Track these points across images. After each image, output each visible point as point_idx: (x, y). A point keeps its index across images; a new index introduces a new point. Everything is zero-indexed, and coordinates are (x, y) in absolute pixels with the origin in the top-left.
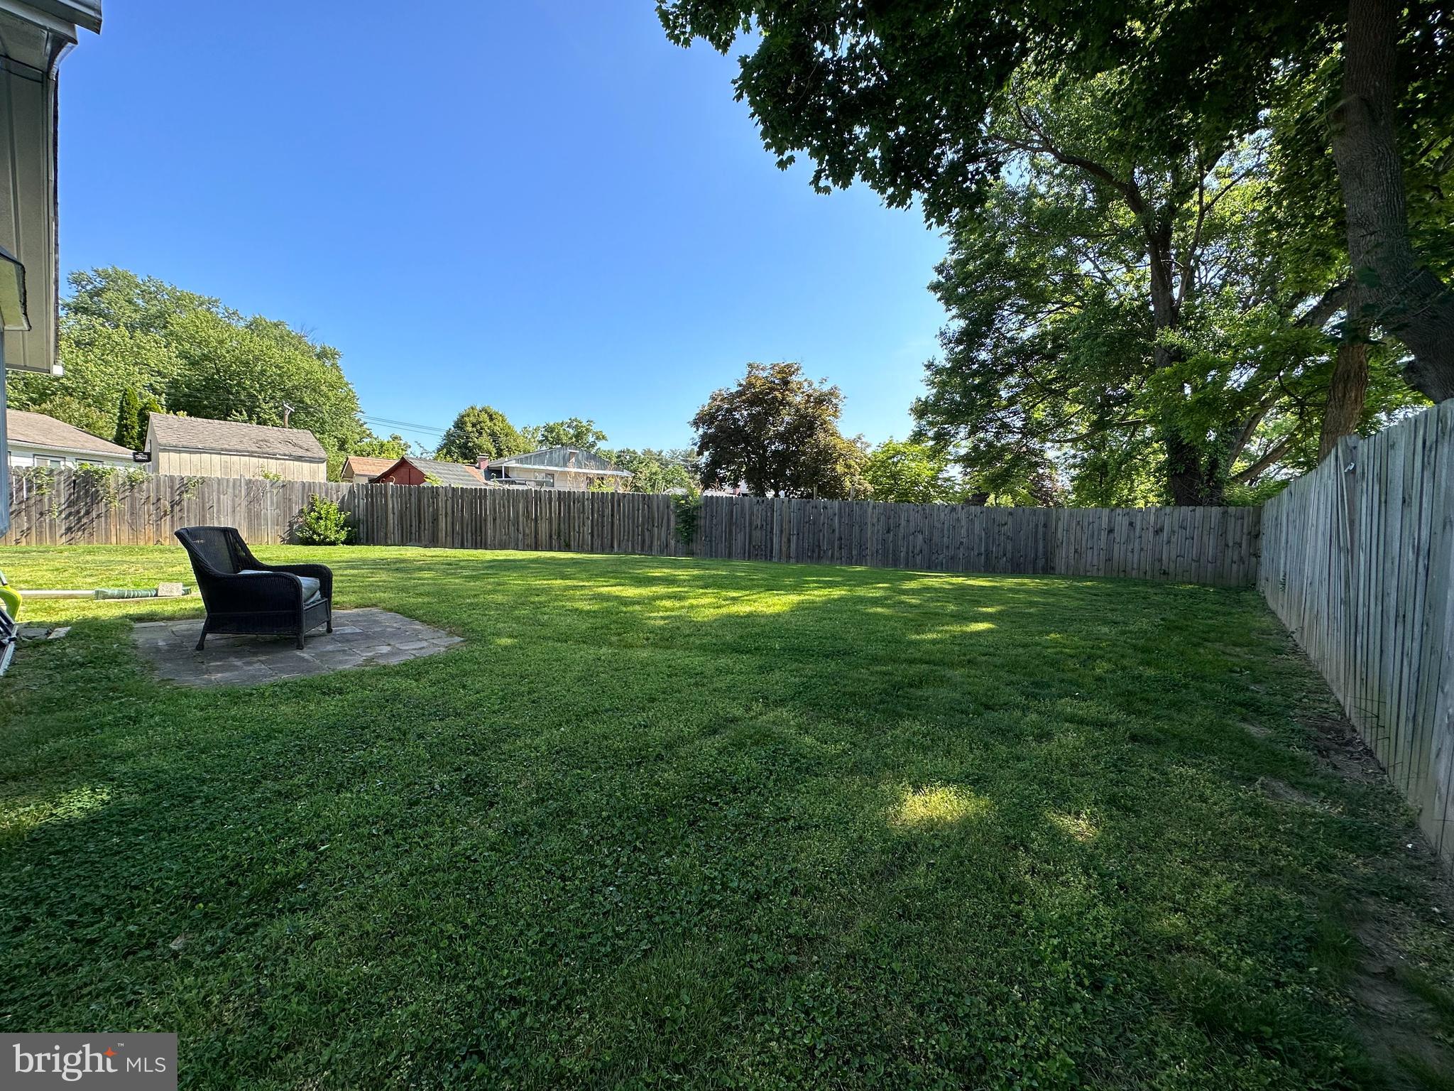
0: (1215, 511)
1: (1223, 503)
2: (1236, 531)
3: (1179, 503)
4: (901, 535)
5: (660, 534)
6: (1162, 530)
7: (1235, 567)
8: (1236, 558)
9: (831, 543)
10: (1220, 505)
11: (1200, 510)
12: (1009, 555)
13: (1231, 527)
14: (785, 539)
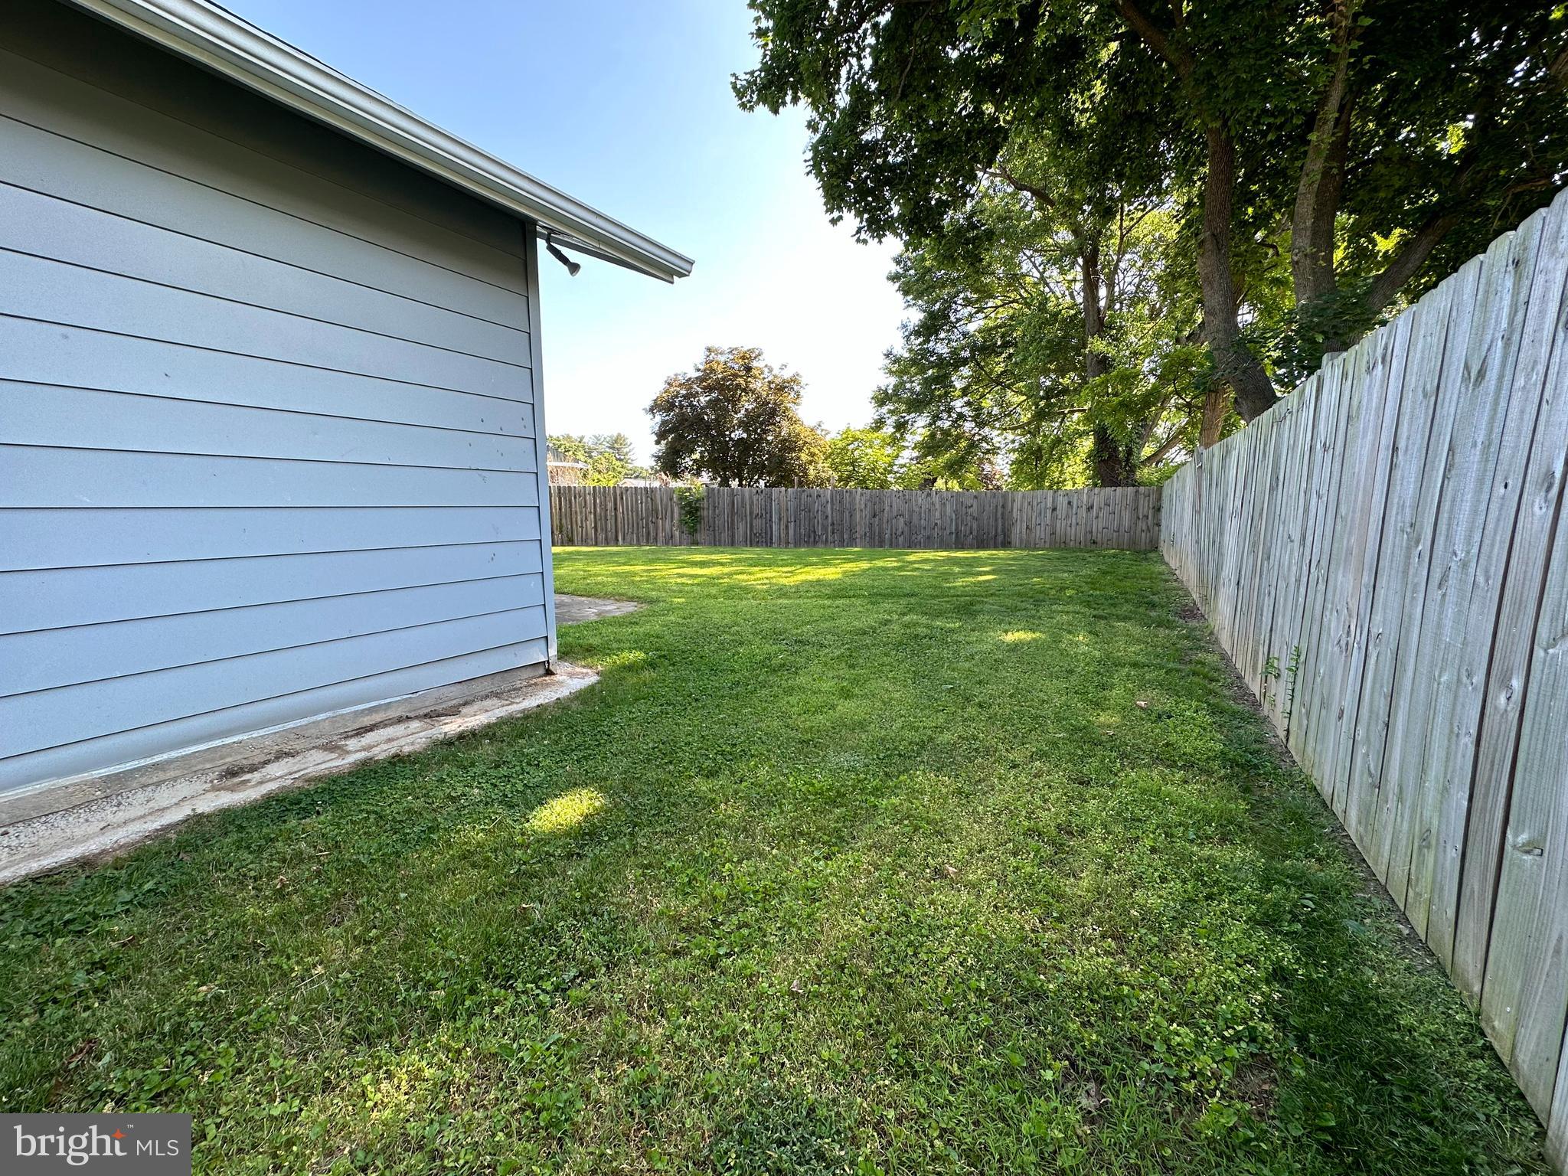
0: (1130, 489)
1: (1135, 484)
2: (1144, 507)
3: (1104, 485)
4: (885, 520)
5: (665, 526)
6: (1092, 507)
7: (1143, 534)
8: (1144, 528)
9: (825, 528)
10: (1134, 486)
11: (1119, 489)
12: (975, 533)
13: (1141, 502)
14: (783, 527)
